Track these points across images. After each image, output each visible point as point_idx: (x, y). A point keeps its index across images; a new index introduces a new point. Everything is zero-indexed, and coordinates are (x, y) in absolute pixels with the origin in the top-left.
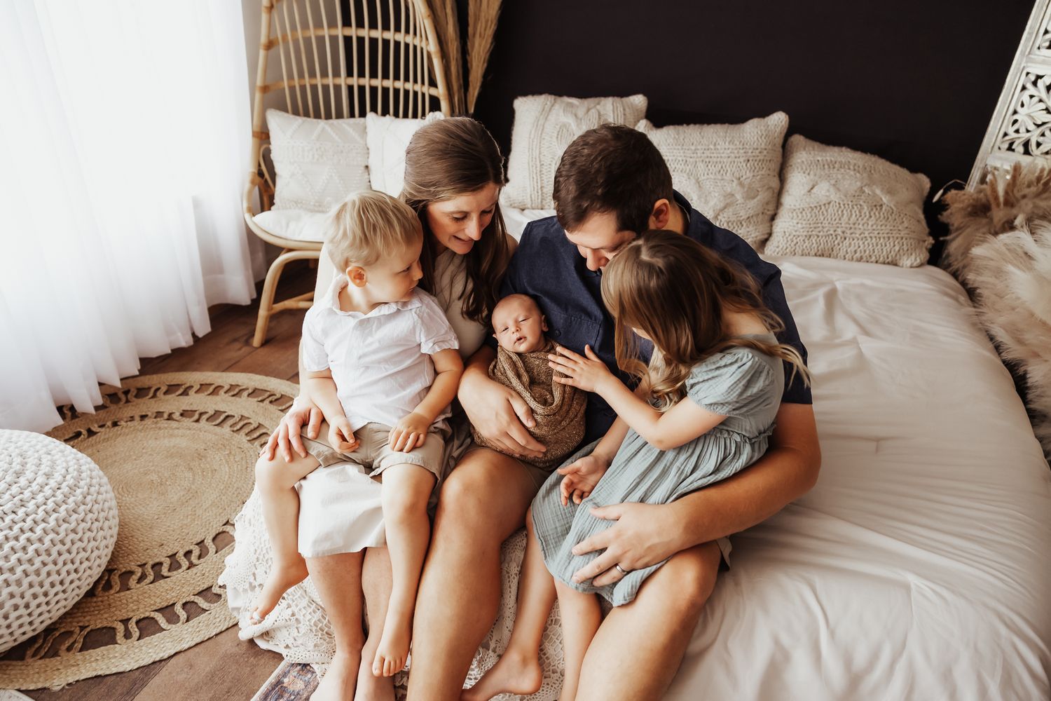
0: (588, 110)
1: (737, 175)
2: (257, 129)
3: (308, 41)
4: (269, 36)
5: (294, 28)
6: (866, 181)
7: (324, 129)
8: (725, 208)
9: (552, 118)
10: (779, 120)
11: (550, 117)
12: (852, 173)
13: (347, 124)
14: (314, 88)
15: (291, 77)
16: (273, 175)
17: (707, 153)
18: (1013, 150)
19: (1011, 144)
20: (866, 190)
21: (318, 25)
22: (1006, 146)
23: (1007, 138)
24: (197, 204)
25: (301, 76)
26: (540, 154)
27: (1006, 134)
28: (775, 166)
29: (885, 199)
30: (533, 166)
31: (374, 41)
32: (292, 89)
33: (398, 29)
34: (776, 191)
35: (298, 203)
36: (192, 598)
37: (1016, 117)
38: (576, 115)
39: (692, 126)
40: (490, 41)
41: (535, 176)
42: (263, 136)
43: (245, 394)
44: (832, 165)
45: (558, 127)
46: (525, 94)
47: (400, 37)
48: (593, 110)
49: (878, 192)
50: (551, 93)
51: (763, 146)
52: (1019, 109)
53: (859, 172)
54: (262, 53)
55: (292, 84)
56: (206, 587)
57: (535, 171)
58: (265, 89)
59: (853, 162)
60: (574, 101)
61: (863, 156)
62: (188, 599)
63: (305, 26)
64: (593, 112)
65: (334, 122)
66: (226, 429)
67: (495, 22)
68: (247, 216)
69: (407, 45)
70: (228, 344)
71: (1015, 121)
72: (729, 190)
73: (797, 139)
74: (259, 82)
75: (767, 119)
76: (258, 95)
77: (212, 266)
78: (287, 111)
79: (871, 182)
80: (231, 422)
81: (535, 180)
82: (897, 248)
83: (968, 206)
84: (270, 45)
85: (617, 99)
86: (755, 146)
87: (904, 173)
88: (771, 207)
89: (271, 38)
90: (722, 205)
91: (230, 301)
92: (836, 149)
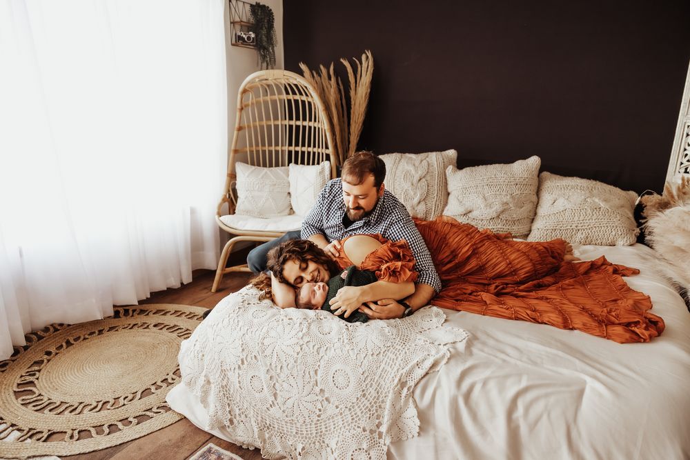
0: (422, 161)
1: (510, 192)
2: (229, 172)
3: (262, 127)
4: (240, 124)
5: (254, 120)
6: (588, 195)
7: (266, 172)
8: (503, 212)
9: (400, 167)
10: (534, 161)
11: (399, 167)
12: (579, 191)
13: (279, 170)
14: (264, 152)
15: (251, 145)
16: (236, 197)
17: (491, 180)
18: (688, 173)
19: (686, 169)
20: (588, 200)
21: (268, 118)
22: (683, 170)
23: (682, 166)
24: (193, 211)
25: (257, 145)
26: (394, 188)
27: (682, 164)
28: (534, 188)
29: (602, 204)
31: (298, 127)
32: (252, 152)
33: (310, 120)
34: (535, 204)
35: (248, 212)
36: (116, 423)
37: (686, 152)
38: (414, 165)
39: (481, 166)
40: (361, 125)
42: (233, 176)
43: (196, 318)
44: (567, 187)
45: (404, 173)
46: (383, 153)
47: (312, 124)
48: (424, 161)
49: (597, 200)
50: (398, 152)
51: (526, 176)
52: (687, 147)
53: (583, 190)
54: (236, 132)
55: (252, 149)
56: (125, 417)
58: (236, 151)
59: (580, 185)
60: (413, 156)
61: (588, 181)
62: (113, 423)
63: (261, 119)
64: (425, 163)
65: (274, 169)
66: (175, 334)
67: (363, 114)
68: (217, 216)
69: (315, 128)
70: (201, 290)
71: (686, 155)
72: (505, 201)
73: (545, 174)
74: (233, 147)
75: (527, 160)
76: (232, 154)
77: (196, 246)
78: (248, 164)
79: (592, 196)
80: (180, 331)
82: (614, 233)
83: (656, 204)
84: (240, 129)
85: (439, 153)
86: (521, 176)
87: (618, 190)
88: (532, 214)
89: (241, 125)
90: (501, 209)
91: (206, 267)
92: (570, 178)
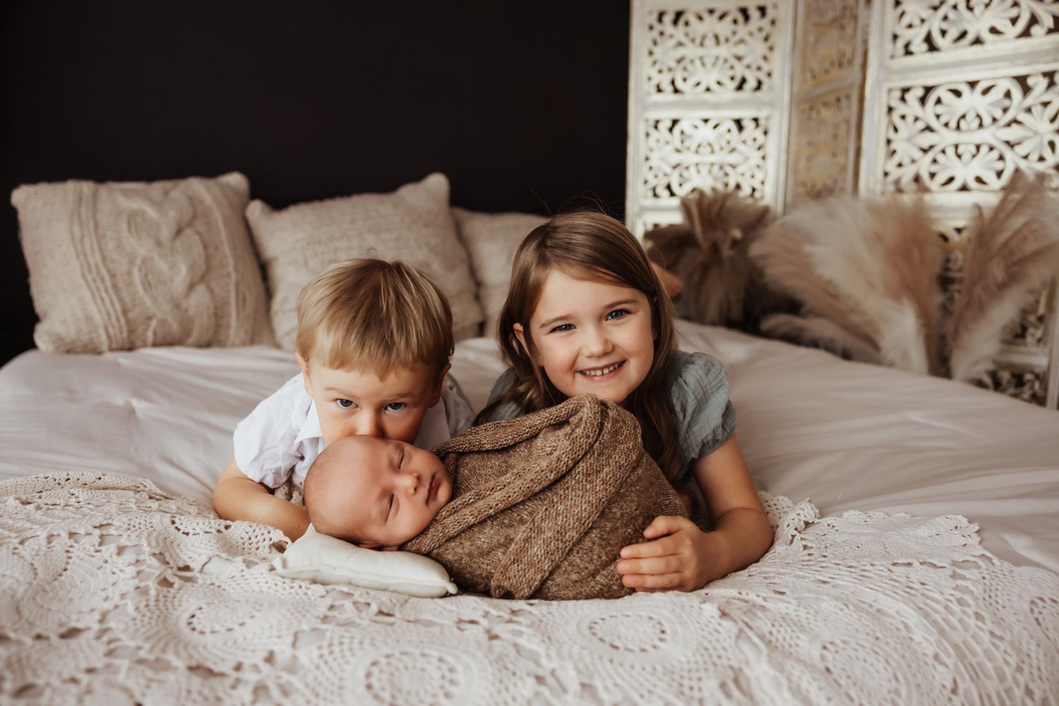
0: (166, 191)
10: (438, 184)
30: (94, 281)
41: (104, 295)
46: (34, 180)
57: (102, 288)
81: (107, 301)
85: (204, 179)
